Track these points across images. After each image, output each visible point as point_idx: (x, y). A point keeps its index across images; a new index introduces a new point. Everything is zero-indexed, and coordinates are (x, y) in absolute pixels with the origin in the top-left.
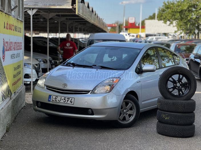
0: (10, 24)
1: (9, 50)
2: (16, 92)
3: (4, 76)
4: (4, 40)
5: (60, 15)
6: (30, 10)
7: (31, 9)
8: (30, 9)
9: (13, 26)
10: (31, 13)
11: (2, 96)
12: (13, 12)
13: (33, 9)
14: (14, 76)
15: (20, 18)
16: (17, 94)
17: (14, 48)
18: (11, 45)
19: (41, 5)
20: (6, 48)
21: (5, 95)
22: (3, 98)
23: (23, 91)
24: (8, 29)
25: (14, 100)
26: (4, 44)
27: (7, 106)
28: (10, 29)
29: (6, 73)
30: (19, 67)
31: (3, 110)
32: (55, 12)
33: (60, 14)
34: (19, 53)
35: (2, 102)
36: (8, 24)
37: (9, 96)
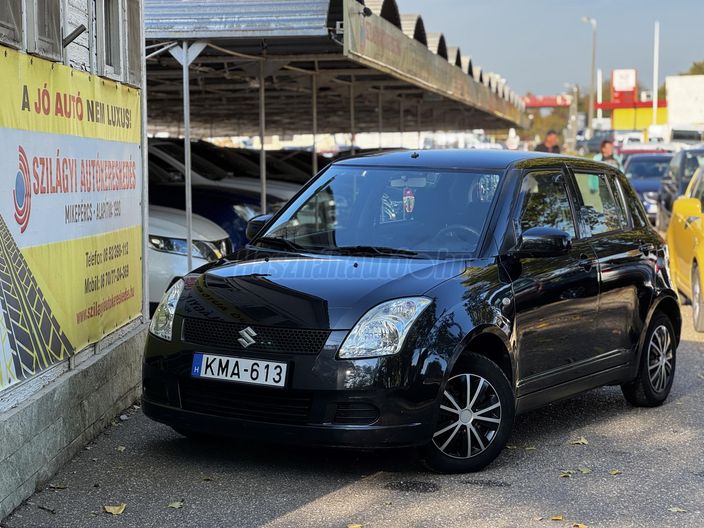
0: (58, 95)
1: (54, 190)
2: (101, 345)
3: (28, 283)
4: (21, 150)
5: (313, 62)
6: (182, 47)
7: (185, 45)
8: (180, 42)
9: (79, 100)
10: (185, 57)
11: (15, 358)
12: (76, 52)
13: (191, 42)
14: (90, 286)
15: (119, 74)
16: (106, 352)
17: (82, 184)
18: (67, 172)
19: (218, 29)
20: (33, 180)
21: (34, 355)
22: (23, 366)
23: (138, 339)
24: (47, 112)
25: (85, 373)
26: (24, 168)
27: (38, 397)
28: (58, 111)
29: (36, 274)
30: (117, 251)
31: (16, 411)
32: (287, 54)
33: (312, 58)
34: (117, 203)
35: (15, 381)
36: (46, 93)
37: (62, 358)
